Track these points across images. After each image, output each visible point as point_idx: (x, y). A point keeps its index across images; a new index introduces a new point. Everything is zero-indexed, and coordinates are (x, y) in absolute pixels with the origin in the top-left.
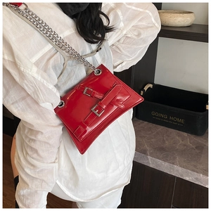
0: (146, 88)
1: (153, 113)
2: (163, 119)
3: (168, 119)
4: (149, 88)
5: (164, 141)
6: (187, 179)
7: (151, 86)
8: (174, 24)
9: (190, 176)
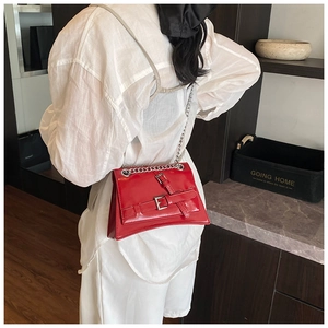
0: (244, 141)
1: (253, 173)
2: (267, 180)
3: (273, 180)
4: (248, 141)
5: (266, 207)
6: (296, 252)
7: (251, 138)
8: (283, 57)
9: (300, 249)
